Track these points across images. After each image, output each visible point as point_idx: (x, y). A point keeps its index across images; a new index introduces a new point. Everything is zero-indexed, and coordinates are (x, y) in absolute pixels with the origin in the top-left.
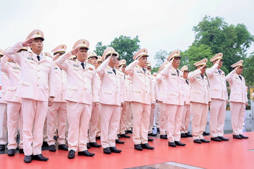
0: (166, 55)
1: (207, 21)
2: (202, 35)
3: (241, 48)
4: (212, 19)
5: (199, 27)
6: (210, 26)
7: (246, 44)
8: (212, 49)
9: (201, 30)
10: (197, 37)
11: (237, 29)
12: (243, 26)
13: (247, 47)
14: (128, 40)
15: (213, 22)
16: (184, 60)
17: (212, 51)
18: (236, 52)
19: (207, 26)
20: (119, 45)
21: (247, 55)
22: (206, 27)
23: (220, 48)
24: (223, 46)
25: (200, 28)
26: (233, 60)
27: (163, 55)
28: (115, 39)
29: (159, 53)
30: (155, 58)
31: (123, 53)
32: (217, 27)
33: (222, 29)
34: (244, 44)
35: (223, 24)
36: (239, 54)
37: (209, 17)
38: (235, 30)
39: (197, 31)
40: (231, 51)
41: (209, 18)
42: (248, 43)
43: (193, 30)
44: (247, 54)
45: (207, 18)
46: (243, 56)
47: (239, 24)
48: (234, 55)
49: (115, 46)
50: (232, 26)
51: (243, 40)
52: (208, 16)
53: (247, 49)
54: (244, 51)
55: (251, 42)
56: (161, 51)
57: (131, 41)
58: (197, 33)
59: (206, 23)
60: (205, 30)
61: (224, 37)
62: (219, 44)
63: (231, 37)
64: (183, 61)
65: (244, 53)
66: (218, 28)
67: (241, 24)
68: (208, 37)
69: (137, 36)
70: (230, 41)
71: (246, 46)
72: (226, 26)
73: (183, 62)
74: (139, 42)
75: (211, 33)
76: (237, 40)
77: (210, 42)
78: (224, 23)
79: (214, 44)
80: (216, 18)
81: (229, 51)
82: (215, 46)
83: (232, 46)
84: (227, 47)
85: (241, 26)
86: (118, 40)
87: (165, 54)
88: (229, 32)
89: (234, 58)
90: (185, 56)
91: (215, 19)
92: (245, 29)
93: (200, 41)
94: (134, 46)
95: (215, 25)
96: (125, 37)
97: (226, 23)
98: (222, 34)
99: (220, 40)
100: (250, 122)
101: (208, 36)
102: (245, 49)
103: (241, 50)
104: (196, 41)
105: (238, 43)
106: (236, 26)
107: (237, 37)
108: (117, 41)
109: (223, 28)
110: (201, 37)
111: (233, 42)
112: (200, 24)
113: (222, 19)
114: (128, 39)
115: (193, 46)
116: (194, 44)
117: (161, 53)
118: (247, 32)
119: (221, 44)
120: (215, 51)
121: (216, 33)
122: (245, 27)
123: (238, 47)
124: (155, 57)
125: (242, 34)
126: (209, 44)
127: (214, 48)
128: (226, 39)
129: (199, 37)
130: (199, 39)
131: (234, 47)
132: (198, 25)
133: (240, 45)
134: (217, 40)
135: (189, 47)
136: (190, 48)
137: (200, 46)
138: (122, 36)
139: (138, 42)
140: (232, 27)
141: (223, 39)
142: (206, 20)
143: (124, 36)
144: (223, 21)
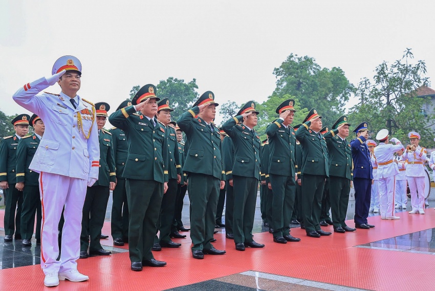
0: (236, 108)
1: (293, 61)
2: (286, 81)
3: (337, 100)
4: (299, 59)
5: (282, 69)
6: (297, 69)
7: (343, 96)
8: (299, 101)
9: (285, 74)
10: (279, 83)
11: (332, 73)
12: (339, 70)
13: (345, 100)
14: (181, 84)
15: (300, 63)
16: (262, 117)
17: (299, 104)
18: (331, 106)
19: (293, 68)
20: (167, 92)
21: (345, 111)
22: (292, 70)
23: (311, 100)
24: (314, 97)
25: (283, 71)
26: (327, 118)
27: (231, 108)
28: (161, 82)
29: (226, 106)
30: (220, 113)
31: (173, 104)
32: (306, 70)
33: (312, 73)
34: (341, 95)
35: (314, 66)
36: (334, 110)
37: (296, 55)
38: (329, 76)
39: (279, 75)
40: (324, 104)
41: (295, 57)
42: (346, 94)
43: (274, 73)
44: (345, 109)
45: (292, 56)
46: (340, 112)
47: (335, 68)
48: (329, 111)
49: (161, 93)
50: (325, 70)
51: (339, 89)
52: (294, 55)
53: (346, 102)
54: (342, 105)
55: (350, 92)
56: (228, 103)
57: (185, 85)
58: (279, 77)
59: (291, 64)
60: (290, 74)
61: (315, 84)
62: (309, 94)
63: (324, 85)
64: (260, 118)
65: (342, 108)
66: (308, 72)
67: (337, 67)
68: (295, 85)
69: (194, 80)
70: (323, 91)
71: (344, 98)
72: (318, 69)
73: (261, 120)
74: (197, 87)
75: (298, 79)
76: (332, 89)
77: (298, 92)
78: (316, 65)
79: (303, 94)
80: (305, 58)
81: (321, 103)
82: (303, 97)
83: (325, 98)
84: (320, 98)
85: (337, 69)
86: (166, 85)
87: (235, 106)
88: (322, 77)
89: (329, 115)
90: (264, 110)
91: (303, 60)
92: (343, 75)
93: (283, 90)
94: (189, 94)
95: (303, 68)
96: (176, 80)
97: (319, 66)
98: (313, 81)
99: (311, 89)
100: (352, 205)
101: (295, 83)
102: (342, 102)
103: (337, 104)
104: (277, 89)
105: (333, 94)
106: (331, 70)
107: (333, 85)
108: (163, 86)
109: (314, 72)
110: (285, 84)
111: (327, 92)
112: (284, 65)
113: (313, 59)
114: (180, 82)
115: (274, 96)
116: (274, 93)
117: (228, 105)
118: (345, 79)
119: (312, 94)
120: (304, 104)
121: (304, 79)
122: (342, 72)
123: (333, 99)
124: (220, 111)
125: (339, 82)
126: (296, 95)
127: (302, 99)
128: (319, 88)
129: (281, 84)
130: (282, 86)
131: (329, 99)
132: (281, 67)
133: (336, 96)
134: (307, 90)
135: (269, 97)
136: (269, 99)
137: (284, 96)
138: (172, 78)
139: (195, 89)
140: (326, 72)
141: (314, 87)
142: (291, 59)
143: (174, 79)
144: (314, 62)
